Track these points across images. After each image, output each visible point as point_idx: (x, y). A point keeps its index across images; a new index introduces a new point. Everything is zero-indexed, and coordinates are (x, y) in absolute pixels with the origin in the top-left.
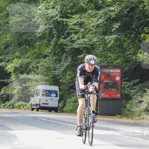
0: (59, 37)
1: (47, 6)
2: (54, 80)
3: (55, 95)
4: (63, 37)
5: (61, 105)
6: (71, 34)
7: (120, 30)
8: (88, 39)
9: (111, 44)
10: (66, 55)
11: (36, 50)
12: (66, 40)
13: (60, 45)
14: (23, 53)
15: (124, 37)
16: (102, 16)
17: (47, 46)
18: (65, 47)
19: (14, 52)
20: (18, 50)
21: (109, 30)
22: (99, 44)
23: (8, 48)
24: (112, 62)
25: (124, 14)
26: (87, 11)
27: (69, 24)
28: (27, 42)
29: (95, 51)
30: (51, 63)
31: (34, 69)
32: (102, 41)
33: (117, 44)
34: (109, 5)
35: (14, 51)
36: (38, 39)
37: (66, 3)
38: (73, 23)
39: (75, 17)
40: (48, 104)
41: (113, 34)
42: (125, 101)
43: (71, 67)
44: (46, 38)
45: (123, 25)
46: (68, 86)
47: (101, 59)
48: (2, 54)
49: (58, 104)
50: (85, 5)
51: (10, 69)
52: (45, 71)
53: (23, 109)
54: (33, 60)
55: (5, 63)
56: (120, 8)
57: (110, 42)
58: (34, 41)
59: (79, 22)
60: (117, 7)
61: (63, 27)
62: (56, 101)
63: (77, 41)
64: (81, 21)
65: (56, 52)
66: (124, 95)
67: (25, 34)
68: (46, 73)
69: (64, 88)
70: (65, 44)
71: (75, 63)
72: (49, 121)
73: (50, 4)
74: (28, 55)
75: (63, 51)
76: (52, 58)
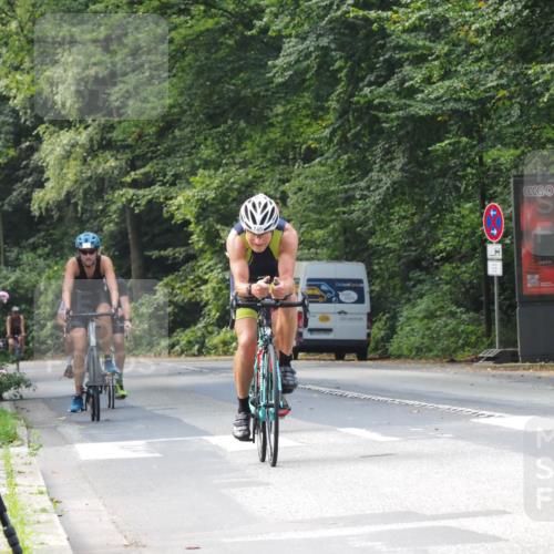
0: (355, 81)
2: (347, 241)
3: (354, 296)
4: (372, 79)
5: (380, 330)
6: (402, 66)
8: (465, 79)
9: (551, 95)
10: (387, 146)
11: (275, 134)
12: (382, 89)
13: (362, 108)
14: (227, 147)
17: (312, 114)
18: (380, 114)
19: (194, 147)
20: (210, 139)
21: (539, 43)
22: (507, 95)
23: (173, 132)
27: (390, 27)
28: (240, 106)
29: (494, 123)
30: (332, 177)
32: (516, 85)
35: (193, 144)
36: (278, 92)
38: (407, 24)
40: (329, 330)
44: (310, 87)
46: (399, 258)
47: (518, 152)
48: (149, 155)
49: (368, 328)
51: (182, 211)
52: (313, 210)
54: (268, 170)
55: (163, 188)
57: (547, 87)
58: (266, 100)
59: (427, 21)
61: (371, 41)
62: (359, 316)
63: (423, 91)
64: (436, 16)
65: (349, 135)
67: (231, 78)
68: (315, 216)
69: (387, 269)
70: (380, 104)
71: (421, 171)
72: (340, 392)
74: (245, 152)
75: (374, 128)
76: (336, 160)
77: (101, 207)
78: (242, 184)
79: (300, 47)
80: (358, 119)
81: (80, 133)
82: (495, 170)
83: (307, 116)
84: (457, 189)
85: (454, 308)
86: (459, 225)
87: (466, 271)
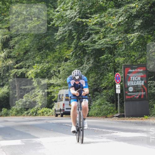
0: (79, 39)
1: (65, 8)
4: (84, 38)
6: (92, 35)
7: (142, 27)
8: (110, 38)
9: (134, 43)
10: (88, 57)
11: (57, 54)
12: (86, 41)
13: (81, 46)
14: (43, 57)
15: (147, 34)
16: (123, 14)
17: (67, 48)
18: (86, 48)
19: (34, 58)
20: (38, 55)
21: (130, 28)
22: (121, 43)
23: (28, 53)
24: (136, 61)
25: (146, 10)
26: (106, 9)
27: (89, 24)
28: (47, 46)
29: (118, 51)
30: (73, 66)
31: (56, 74)
32: (124, 40)
33: (140, 41)
34: (130, 2)
35: (34, 57)
36: (57, 42)
37: (84, 3)
38: (93, 23)
39: (95, 17)
41: (135, 32)
42: (152, 101)
43: (94, 69)
44: (66, 41)
45: (146, 21)
46: (91, 88)
47: (125, 59)
48: (21, 60)
50: (104, 4)
51: (30, 75)
53: (47, 115)
54: (55, 64)
55: (25, 69)
56: (141, 4)
57: (132, 41)
58: (54, 44)
59: (99, 22)
60: (137, 3)
61: (83, 28)
63: (98, 42)
64: (102, 21)
65: (77, 54)
66: (151, 94)
67: (44, 38)
70: (86, 45)
71: (98, 64)
73: (67, 5)
74: (48, 59)
75: (84, 52)
76: (74, 61)
77: (8, 75)
78: (47, 68)
79: (64, 29)
80: (80, 50)
81: (2, 54)
82: (118, 64)
83: (66, 49)
84: (108, 69)
85: (107, 102)
86: (108, 79)
87: (110, 92)
